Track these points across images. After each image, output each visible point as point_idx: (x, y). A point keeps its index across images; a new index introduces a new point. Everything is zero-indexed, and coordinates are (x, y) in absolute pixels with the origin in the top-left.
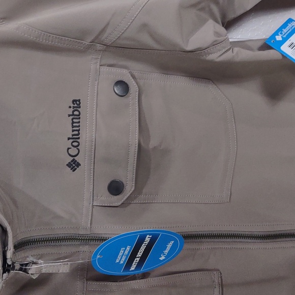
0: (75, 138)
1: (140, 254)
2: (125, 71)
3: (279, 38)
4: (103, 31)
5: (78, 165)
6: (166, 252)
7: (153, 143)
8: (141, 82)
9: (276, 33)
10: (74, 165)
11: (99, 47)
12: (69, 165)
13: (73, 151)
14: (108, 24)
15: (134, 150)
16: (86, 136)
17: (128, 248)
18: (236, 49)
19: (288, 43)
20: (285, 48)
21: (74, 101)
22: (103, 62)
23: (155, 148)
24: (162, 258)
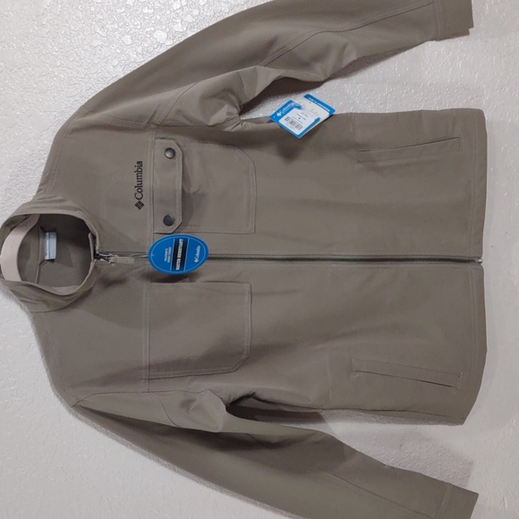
0: (139, 187)
1: (179, 256)
2: (172, 141)
3: (279, 114)
4: (153, 116)
5: (143, 205)
6: (198, 255)
7: (193, 189)
8: (185, 149)
9: (278, 111)
10: (139, 205)
11: (153, 126)
12: (136, 205)
13: (139, 196)
14: (155, 112)
15: (179, 193)
16: (146, 184)
17: (170, 249)
18: (244, 123)
19: (285, 117)
20: (282, 121)
21: (138, 163)
22: (158, 136)
23: (194, 193)
24: (196, 261)
